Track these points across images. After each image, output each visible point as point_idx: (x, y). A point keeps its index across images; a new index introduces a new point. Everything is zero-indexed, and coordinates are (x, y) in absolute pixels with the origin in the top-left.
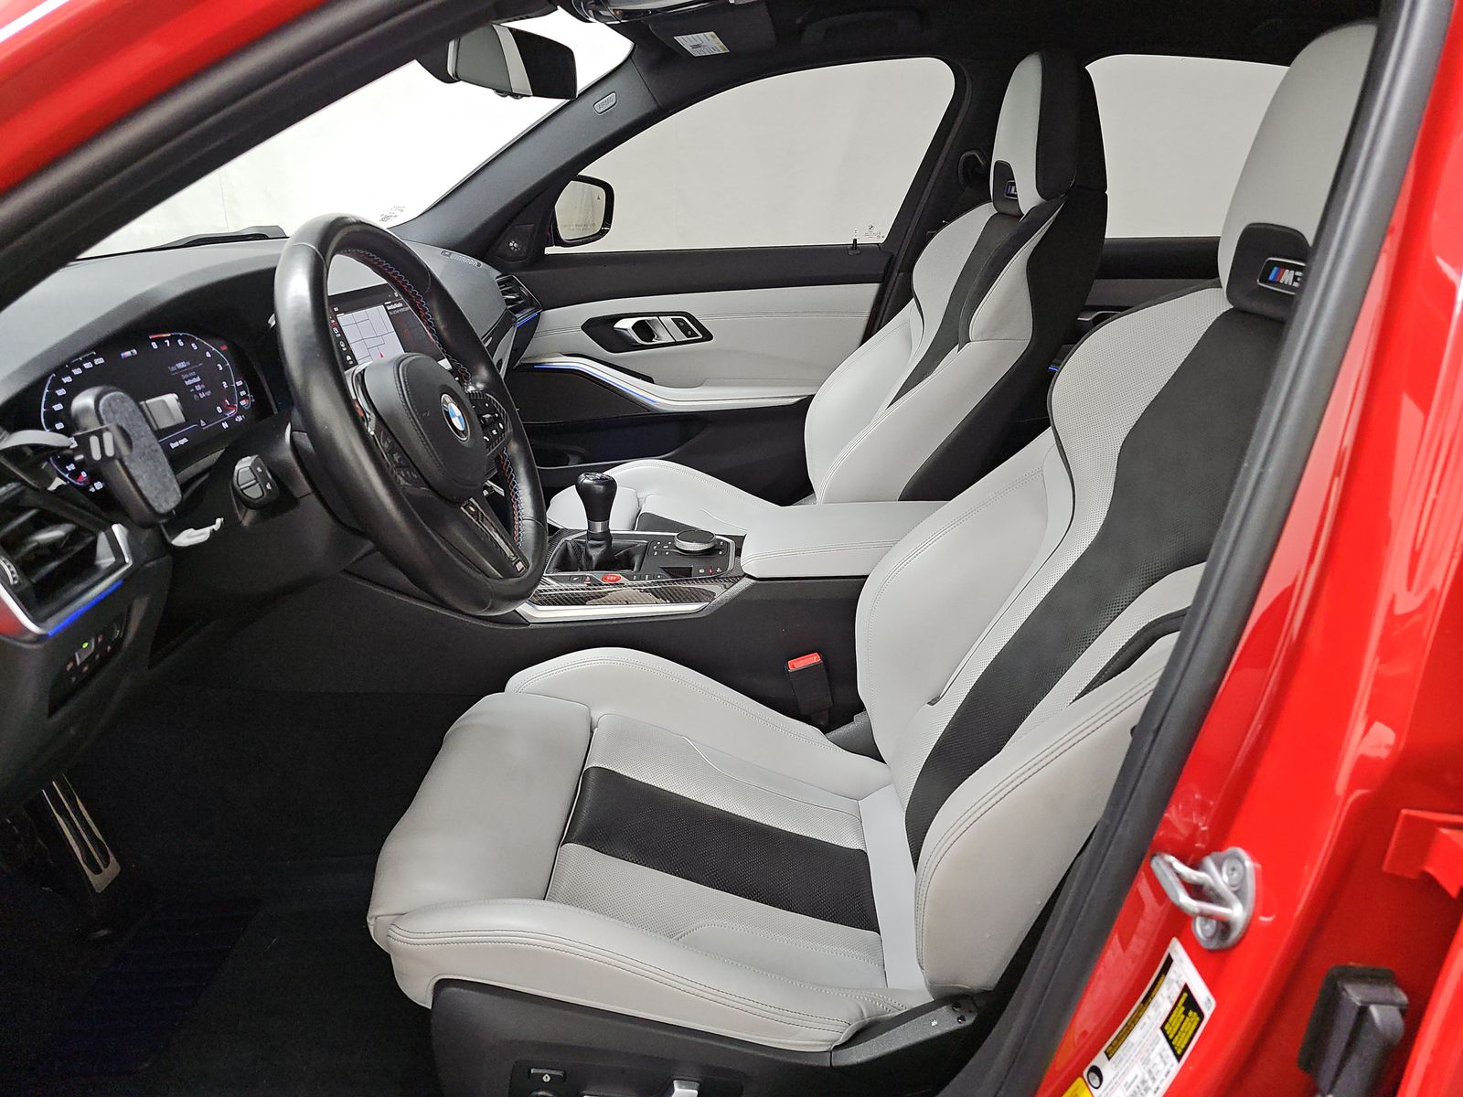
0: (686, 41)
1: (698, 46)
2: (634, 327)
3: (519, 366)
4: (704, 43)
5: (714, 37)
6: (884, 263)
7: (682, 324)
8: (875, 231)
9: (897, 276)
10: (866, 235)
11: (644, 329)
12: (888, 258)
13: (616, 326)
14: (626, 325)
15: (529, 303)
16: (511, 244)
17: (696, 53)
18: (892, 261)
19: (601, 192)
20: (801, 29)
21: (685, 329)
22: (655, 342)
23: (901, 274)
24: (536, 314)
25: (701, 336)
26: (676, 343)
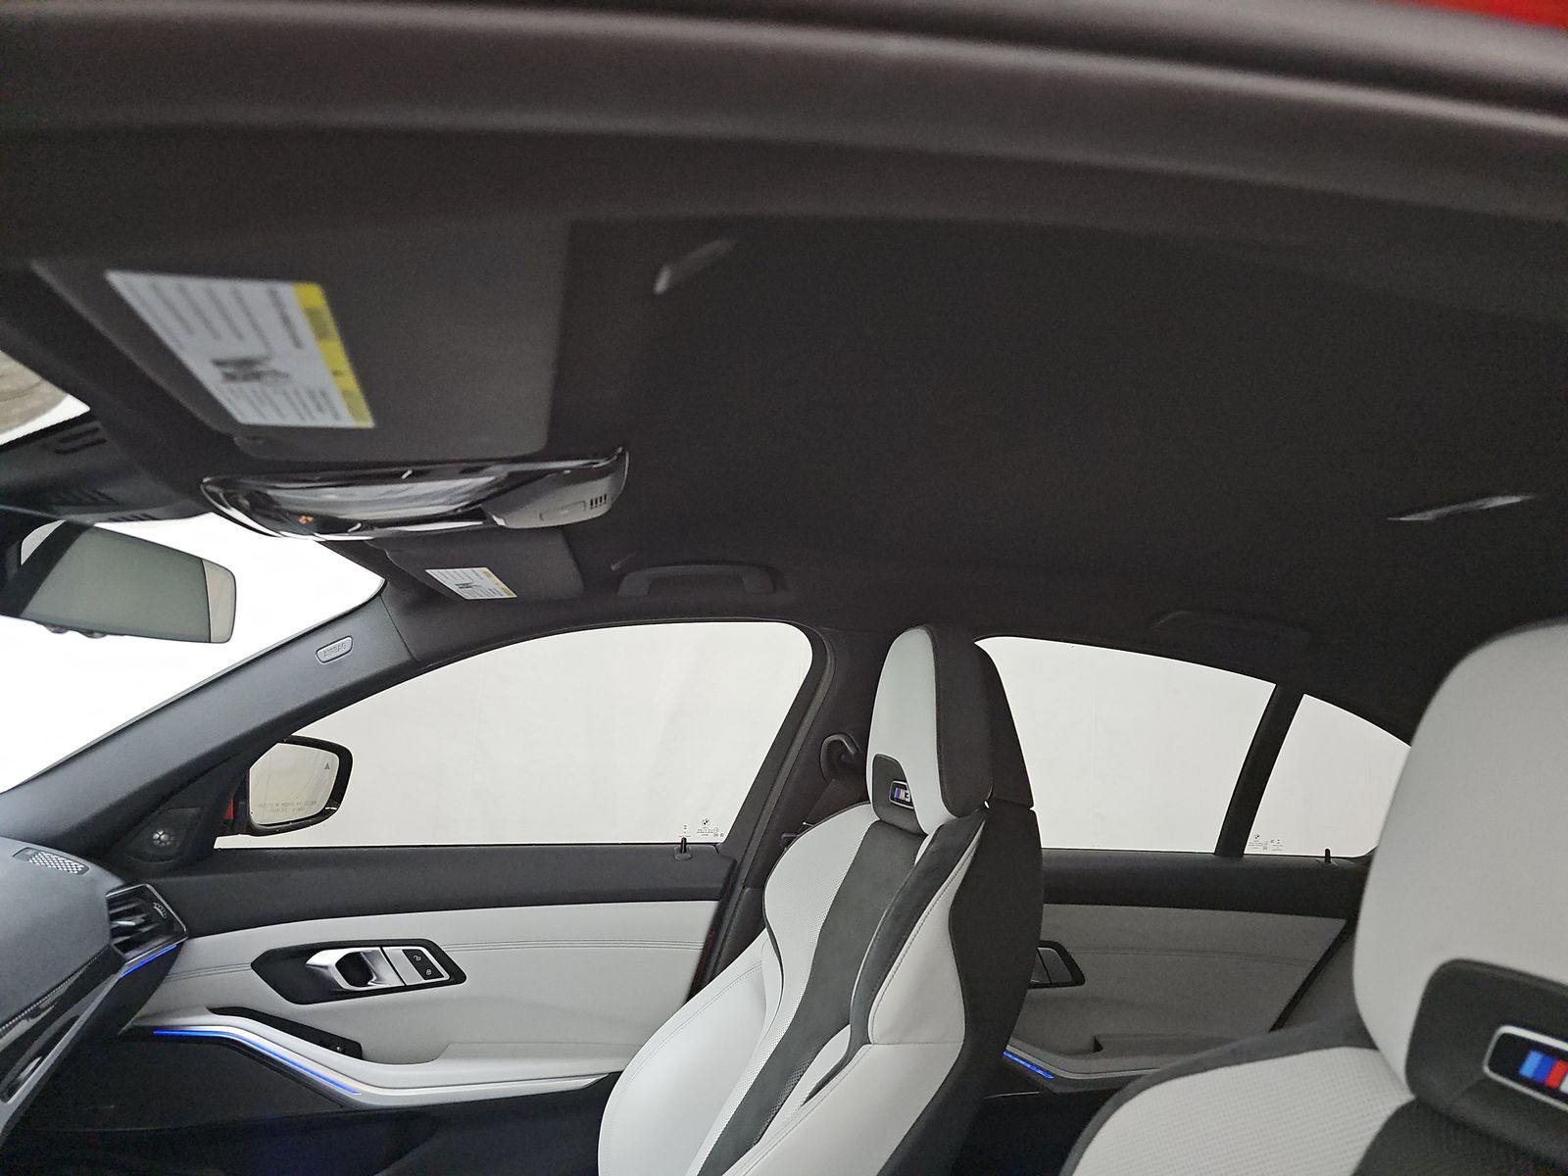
0: (449, 578)
1: (467, 586)
2: (340, 965)
3: (130, 1030)
4: (477, 583)
5: (489, 576)
6: (724, 872)
7: (418, 959)
8: (710, 826)
9: (742, 893)
10: (700, 831)
11: (356, 968)
12: (728, 864)
13: (309, 962)
14: (327, 959)
15: (167, 928)
16: (157, 836)
17: (467, 594)
18: (734, 870)
19: (334, 760)
20: (619, 578)
21: (422, 966)
22: (372, 985)
23: (747, 890)
24: (174, 945)
25: (446, 977)
26: (405, 988)
